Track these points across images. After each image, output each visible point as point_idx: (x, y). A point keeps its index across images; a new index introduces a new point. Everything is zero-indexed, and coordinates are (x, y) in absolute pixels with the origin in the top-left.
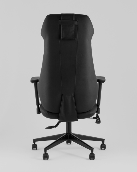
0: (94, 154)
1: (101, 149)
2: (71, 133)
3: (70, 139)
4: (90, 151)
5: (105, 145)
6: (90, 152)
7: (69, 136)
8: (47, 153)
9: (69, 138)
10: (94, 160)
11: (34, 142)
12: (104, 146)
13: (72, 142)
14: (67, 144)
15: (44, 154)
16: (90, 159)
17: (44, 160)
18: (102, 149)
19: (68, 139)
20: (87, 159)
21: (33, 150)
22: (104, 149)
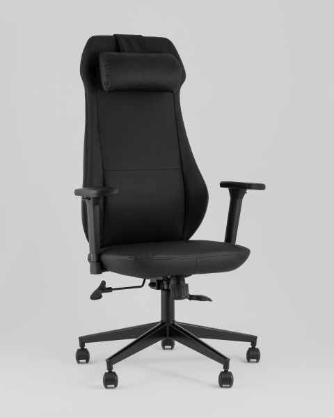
0: (230, 373)
1: (249, 361)
2: (174, 321)
3: (170, 336)
4: (222, 366)
5: (257, 350)
6: (220, 368)
7: (168, 328)
8: (113, 371)
9: (168, 334)
10: (230, 387)
11: (82, 344)
12: (255, 353)
13: (176, 343)
14: (164, 348)
15: (106, 374)
16: (221, 386)
17: (107, 387)
18: (251, 360)
19: (166, 336)
20: (214, 386)
21: (79, 363)
22: (255, 360)
